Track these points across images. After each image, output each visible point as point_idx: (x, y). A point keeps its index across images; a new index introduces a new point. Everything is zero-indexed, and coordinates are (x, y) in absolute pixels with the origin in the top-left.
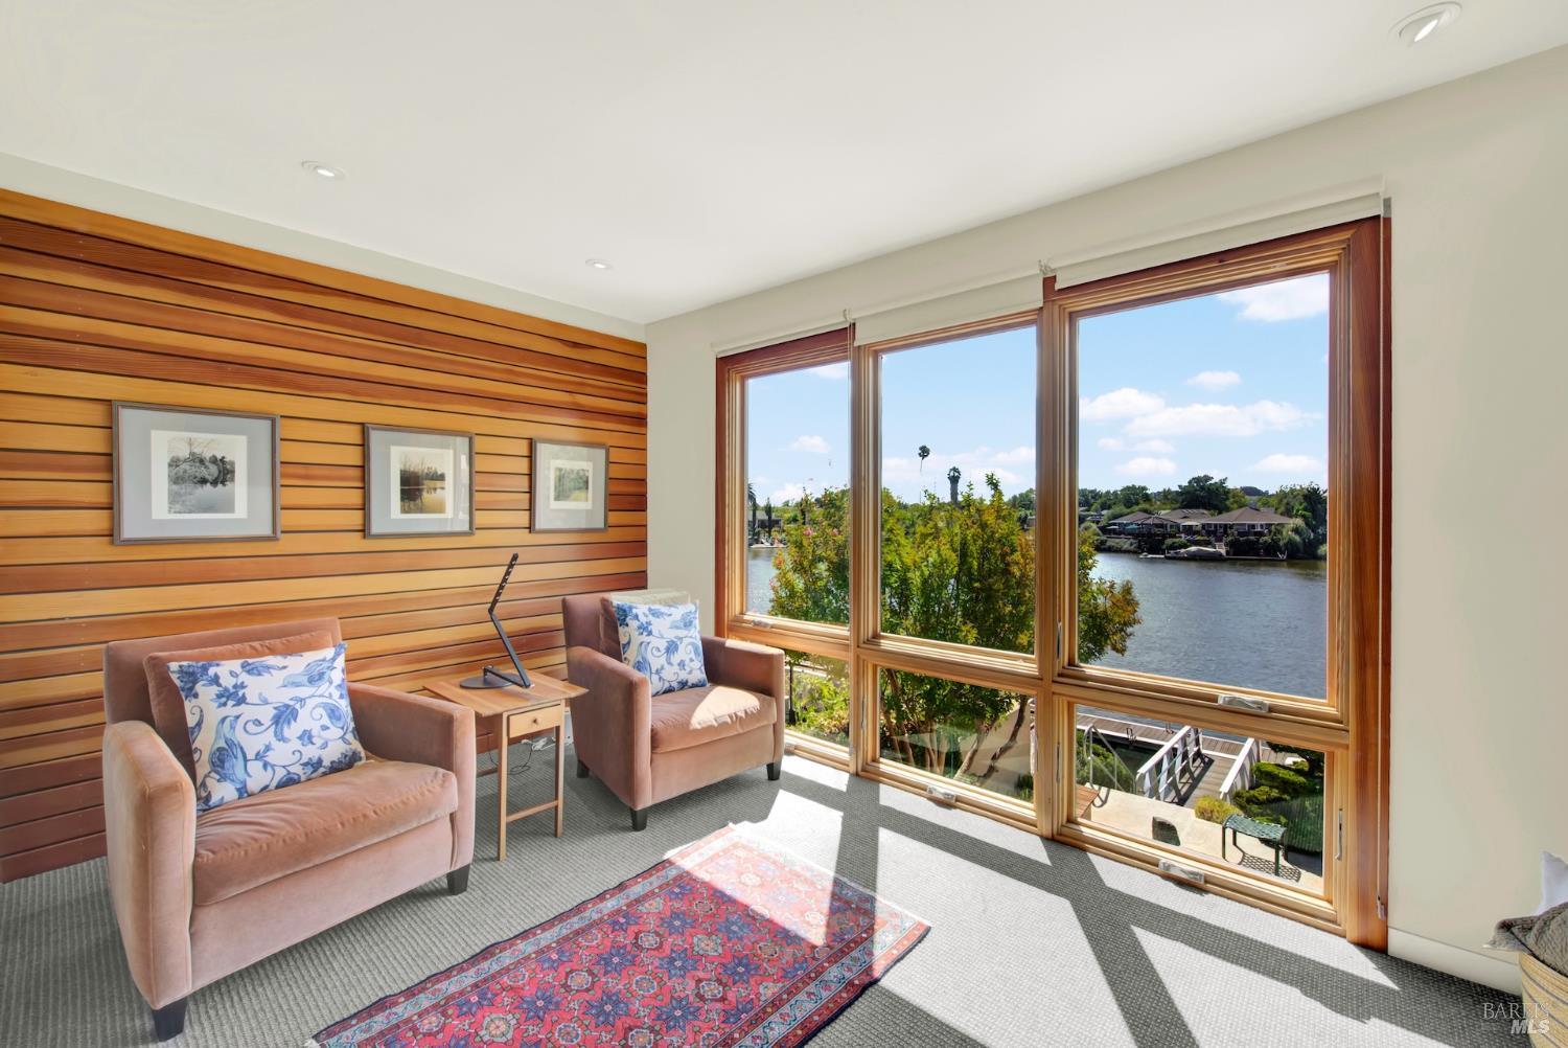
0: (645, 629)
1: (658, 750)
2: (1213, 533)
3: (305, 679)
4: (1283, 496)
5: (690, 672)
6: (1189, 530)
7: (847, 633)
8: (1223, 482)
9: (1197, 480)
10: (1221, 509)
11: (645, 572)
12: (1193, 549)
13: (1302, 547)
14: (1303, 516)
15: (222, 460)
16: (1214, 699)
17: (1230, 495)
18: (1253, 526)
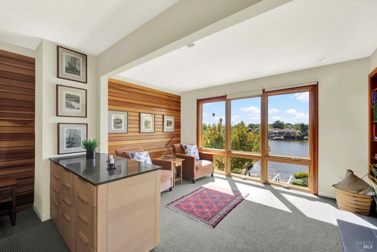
0: (190, 150)
1: (197, 170)
2: (280, 134)
3: (146, 156)
4: (296, 125)
5: (197, 158)
6: (275, 133)
7: (225, 151)
8: (282, 122)
9: (277, 122)
10: (283, 128)
11: (180, 140)
12: (276, 137)
13: (300, 137)
14: (300, 130)
15: (121, 119)
16: (291, 158)
17: (284, 125)
18: (289, 132)
